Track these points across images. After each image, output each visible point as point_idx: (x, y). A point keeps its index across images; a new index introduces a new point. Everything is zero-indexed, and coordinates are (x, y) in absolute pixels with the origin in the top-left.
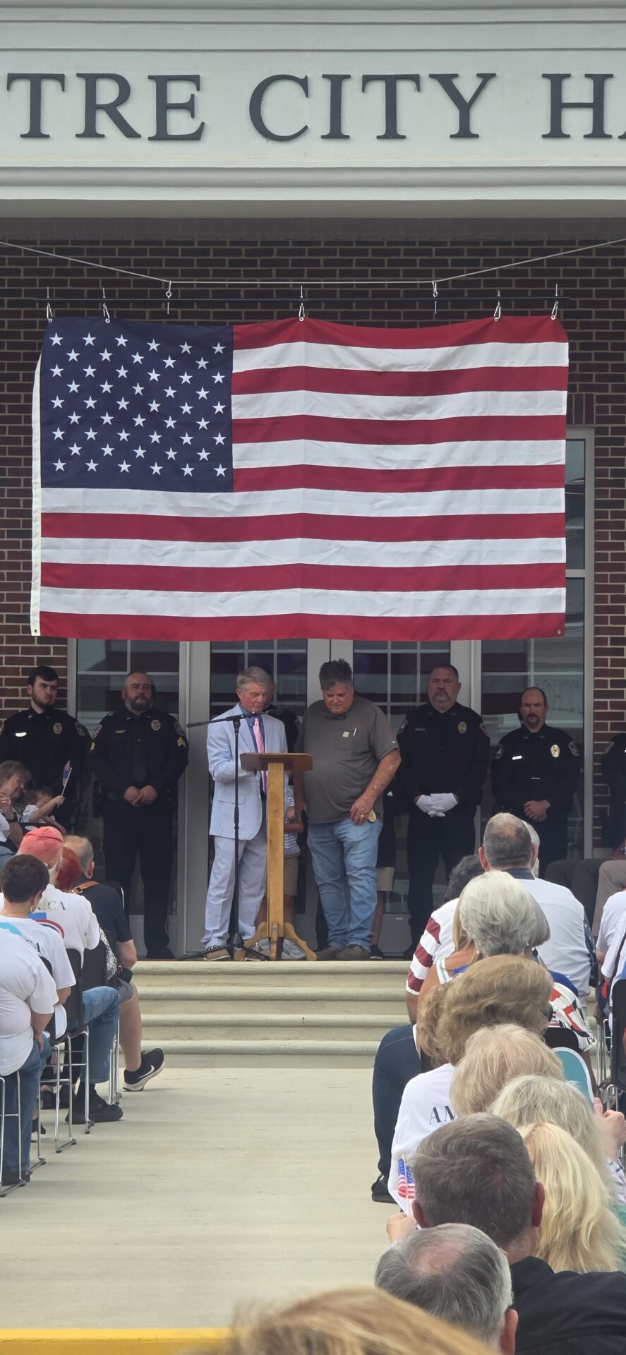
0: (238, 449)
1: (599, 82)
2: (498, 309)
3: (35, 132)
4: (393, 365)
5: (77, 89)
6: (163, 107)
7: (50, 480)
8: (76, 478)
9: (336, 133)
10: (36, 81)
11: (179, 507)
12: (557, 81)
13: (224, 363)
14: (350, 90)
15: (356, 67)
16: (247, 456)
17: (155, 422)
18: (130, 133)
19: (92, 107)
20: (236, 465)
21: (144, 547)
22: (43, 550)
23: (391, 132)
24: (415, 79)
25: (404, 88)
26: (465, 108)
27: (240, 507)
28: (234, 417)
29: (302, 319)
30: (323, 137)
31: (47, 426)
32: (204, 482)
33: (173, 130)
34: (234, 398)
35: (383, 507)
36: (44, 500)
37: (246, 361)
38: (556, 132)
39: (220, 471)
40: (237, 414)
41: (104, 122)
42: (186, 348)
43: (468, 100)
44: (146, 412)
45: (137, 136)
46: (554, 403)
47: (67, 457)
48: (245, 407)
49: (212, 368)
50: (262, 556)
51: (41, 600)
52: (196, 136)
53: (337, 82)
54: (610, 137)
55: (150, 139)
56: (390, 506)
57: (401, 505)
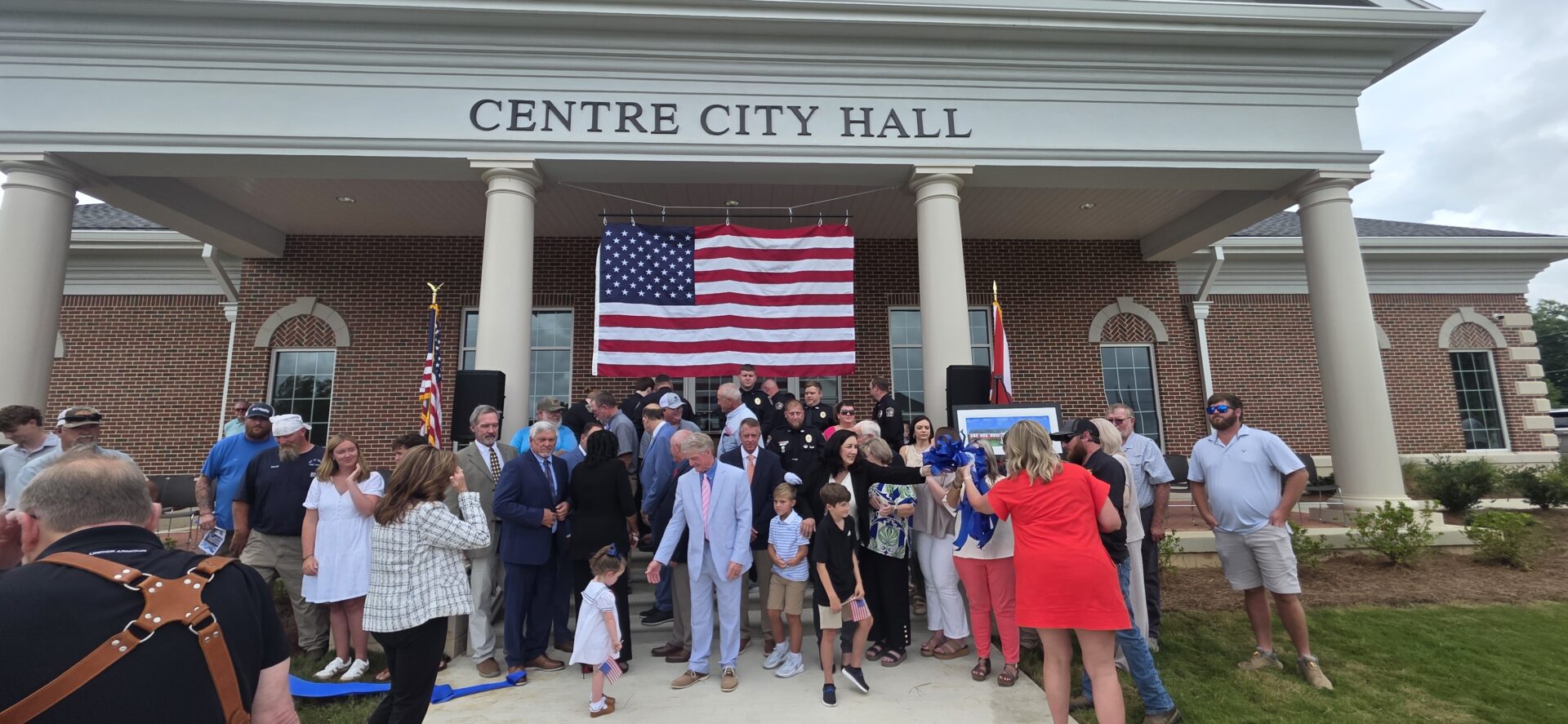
0: (697, 286)
1: (867, 111)
2: (821, 221)
3: (595, 129)
4: (772, 246)
5: (616, 109)
6: (659, 118)
7: (605, 299)
8: (617, 297)
9: (743, 132)
10: (596, 105)
11: (669, 313)
12: (847, 111)
13: (691, 245)
14: (749, 112)
15: (752, 102)
16: (702, 289)
17: (657, 272)
18: (642, 130)
19: (623, 118)
20: (697, 293)
21: (651, 332)
22: (600, 333)
23: (769, 132)
24: (780, 108)
25: (774, 112)
26: (804, 121)
27: (699, 313)
28: (695, 270)
29: (728, 225)
30: (737, 133)
31: (603, 273)
32: (681, 301)
33: (662, 129)
34: (696, 261)
35: (768, 313)
36: (601, 309)
37: (701, 244)
38: (848, 134)
39: (689, 295)
40: (697, 269)
41: (629, 125)
42: (672, 238)
43: (806, 117)
44: (652, 268)
45: (646, 131)
46: (848, 265)
47: (613, 288)
48: (700, 266)
49: (685, 248)
50: (710, 336)
51: (599, 357)
52: (674, 132)
53: (743, 108)
54: (873, 136)
55: (652, 133)
56: (771, 313)
57: (777, 312)
